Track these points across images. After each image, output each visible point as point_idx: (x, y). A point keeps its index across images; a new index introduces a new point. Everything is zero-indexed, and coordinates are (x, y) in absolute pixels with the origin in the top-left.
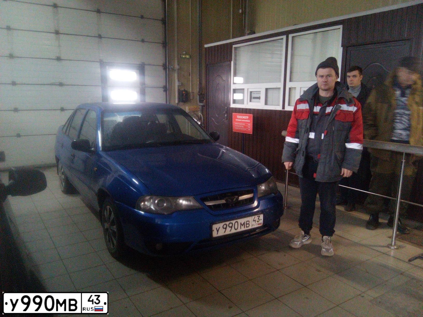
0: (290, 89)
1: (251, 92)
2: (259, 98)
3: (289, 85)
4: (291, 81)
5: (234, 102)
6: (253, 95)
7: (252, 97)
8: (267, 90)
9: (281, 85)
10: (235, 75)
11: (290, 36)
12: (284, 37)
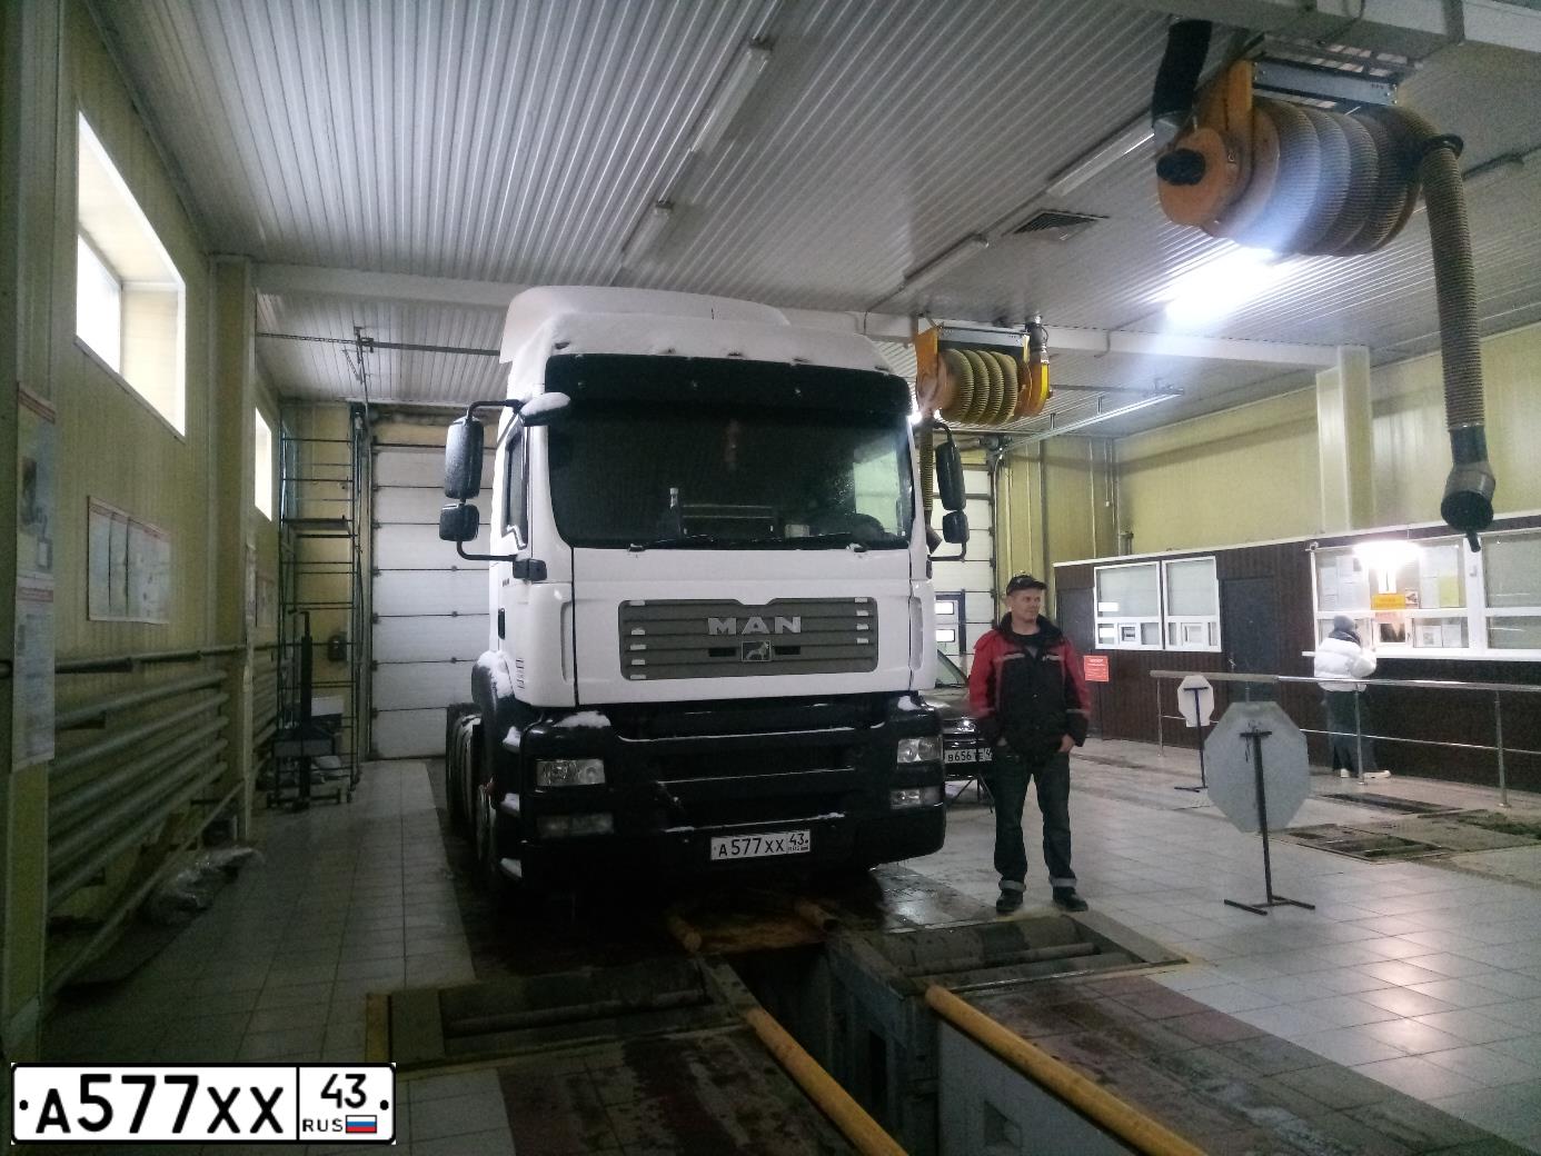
0: (1170, 624)
1: (1123, 628)
2: (1133, 636)
3: (1168, 619)
4: (1169, 615)
5: (1101, 641)
6: (1126, 632)
7: (1126, 633)
8: (1142, 625)
9: (1158, 619)
10: (1099, 601)
11: (1164, 562)
12: (1157, 563)
